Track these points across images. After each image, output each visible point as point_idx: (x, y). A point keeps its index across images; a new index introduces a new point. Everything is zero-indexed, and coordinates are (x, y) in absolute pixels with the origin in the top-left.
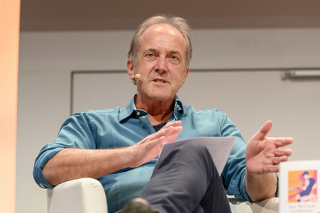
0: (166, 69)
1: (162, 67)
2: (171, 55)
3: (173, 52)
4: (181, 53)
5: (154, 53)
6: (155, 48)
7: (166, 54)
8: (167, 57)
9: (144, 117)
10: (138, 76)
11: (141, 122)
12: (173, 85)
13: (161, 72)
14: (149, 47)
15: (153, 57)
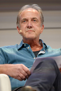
1: (30, 25)
2: (33, 20)
4: (37, 18)
5: (26, 20)
6: (26, 18)
7: (31, 20)
8: (31, 21)
9: (28, 48)
10: (21, 31)
11: (27, 50)
12: (36, 32)
13: (29, 27)
14: (23, 18)
15: (26, 22)
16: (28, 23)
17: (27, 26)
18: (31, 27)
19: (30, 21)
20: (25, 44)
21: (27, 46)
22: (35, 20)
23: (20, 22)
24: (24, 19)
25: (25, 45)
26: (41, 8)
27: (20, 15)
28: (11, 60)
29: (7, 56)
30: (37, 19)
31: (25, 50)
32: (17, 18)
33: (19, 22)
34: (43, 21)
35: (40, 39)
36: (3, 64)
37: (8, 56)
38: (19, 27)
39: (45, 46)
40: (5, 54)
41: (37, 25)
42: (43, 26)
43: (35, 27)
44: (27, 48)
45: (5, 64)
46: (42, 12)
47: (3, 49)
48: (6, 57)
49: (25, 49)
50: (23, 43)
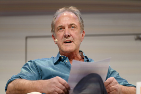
0: (69, 35)
1: (67, 34)
2: (71, 26)
3: (71, 25)
5: (63, 28)
6: (62, 25)
7: (68, 26)
8: (69, 28)
9: (67, 61)
10: (56, 40)
11: (65, 64)
12: (75, 42)
13: (66, 37)
14: (59, 25)
15: (62, 30)
16: (65, 31)
17: (64, 35)
18: (69, 36)
19: (67, 28)
20: (62, 56)
21: (65, 59)
22: (73, 27)
23: (56, 30)
24: (59, 27)
25: (62, 58)
26: (79, 10)
27: (55, 21)
28: (46, 75)
29: (41, 70)
30: (75, 25)
31: (62, 64)
32: (52, 25)
33: (54, 29)
34: (83, 26)
35: (80, 50)
36: (37, 80)
37: (43, 70)
38: (55, 36)
39: (87, 59)
40: (38, 68)
41: (76, 33)
42: (84, 32)
43: (73, 36)
44: (64, 61)
45: (39, 80)
46: (81, 16)
47: (36, 62)
48: (40, 72)
49: (62, 62)
50: (60, 56)
